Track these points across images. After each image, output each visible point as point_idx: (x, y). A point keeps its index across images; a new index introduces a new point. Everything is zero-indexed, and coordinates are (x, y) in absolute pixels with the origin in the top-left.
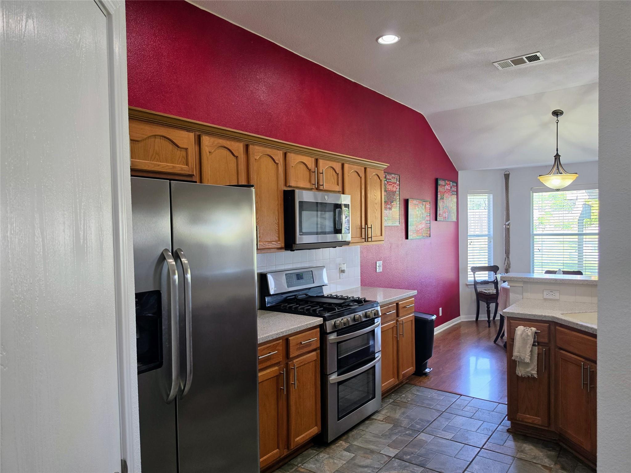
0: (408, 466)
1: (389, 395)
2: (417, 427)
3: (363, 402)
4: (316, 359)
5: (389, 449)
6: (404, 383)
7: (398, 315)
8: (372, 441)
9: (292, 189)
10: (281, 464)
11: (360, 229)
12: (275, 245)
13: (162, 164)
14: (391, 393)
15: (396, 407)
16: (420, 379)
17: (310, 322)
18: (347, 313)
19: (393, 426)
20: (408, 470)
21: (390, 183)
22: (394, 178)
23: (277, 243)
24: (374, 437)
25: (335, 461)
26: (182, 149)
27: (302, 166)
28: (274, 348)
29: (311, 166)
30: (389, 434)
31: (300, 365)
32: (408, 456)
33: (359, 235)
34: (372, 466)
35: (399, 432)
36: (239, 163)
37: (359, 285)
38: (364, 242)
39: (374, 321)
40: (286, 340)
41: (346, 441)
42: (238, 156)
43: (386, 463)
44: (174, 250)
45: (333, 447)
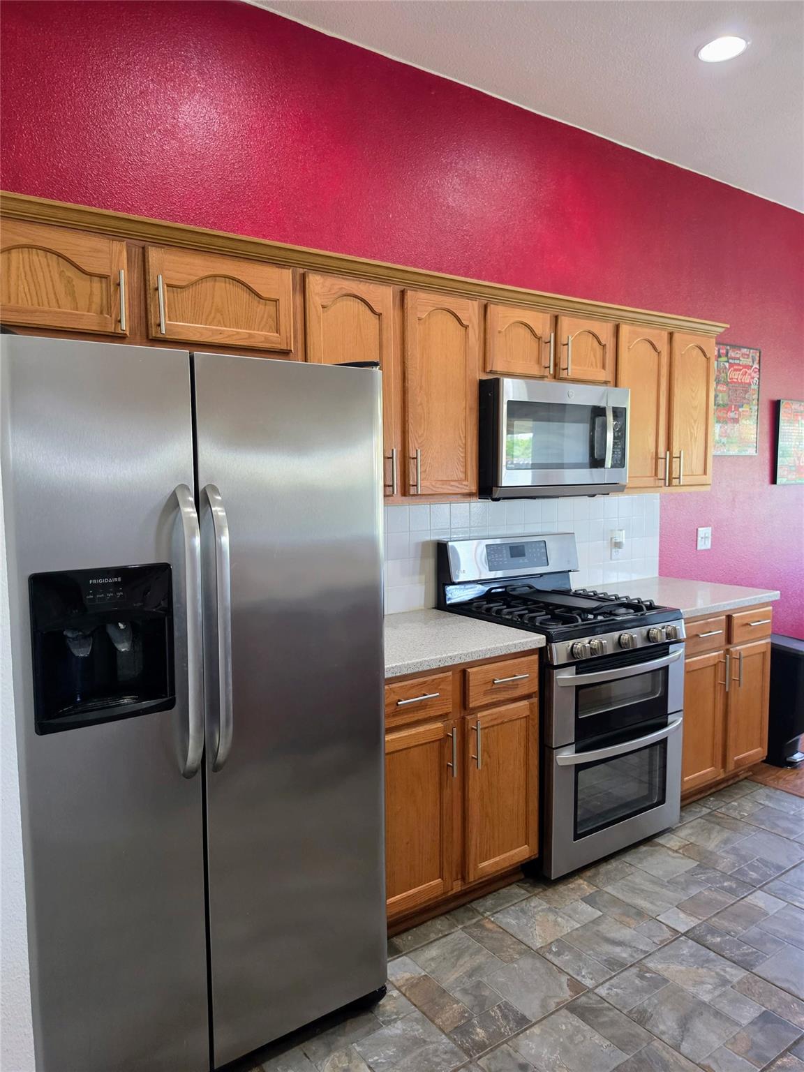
0: (714, 961)
1: (704, 798)
2: (751, 875)
3: (645, 806)
4: (529, 716)
5: (678, 914)
6: (741, 777)
7: (729, 639)
8: (645, 891)
9: (495, 377)
10: (452, 905)
11: (654, 461)
12: (457, 487)
13: (228, 331)
14: (709, 795)
15: (713, 825)
16: (780, 773)
17: (515, 642)
18: (603, 628)
19: (698, 865)
20: (710, 969)
21: (737, 367)
22: (748, 355)
23: (462, 484)
24: (652, 882)
25: (559, 919)
26: (267, 302)
27: (524, 332)
28: (434, 686)
29: (543, 331)
30: (686, 881)
31: (491, 724)
32: (717, 937)
33: (649, 470)
34: (633, 944)
35: (708, 880)
36: (384, 326)
37: (655, 573)
38: (661, 487)
39: (668, 649)
40: (462, 673)
41: (591, 881)
42: (381, 314)
43: (665, 944)
44: (201, 487)
45: (562, 888)
